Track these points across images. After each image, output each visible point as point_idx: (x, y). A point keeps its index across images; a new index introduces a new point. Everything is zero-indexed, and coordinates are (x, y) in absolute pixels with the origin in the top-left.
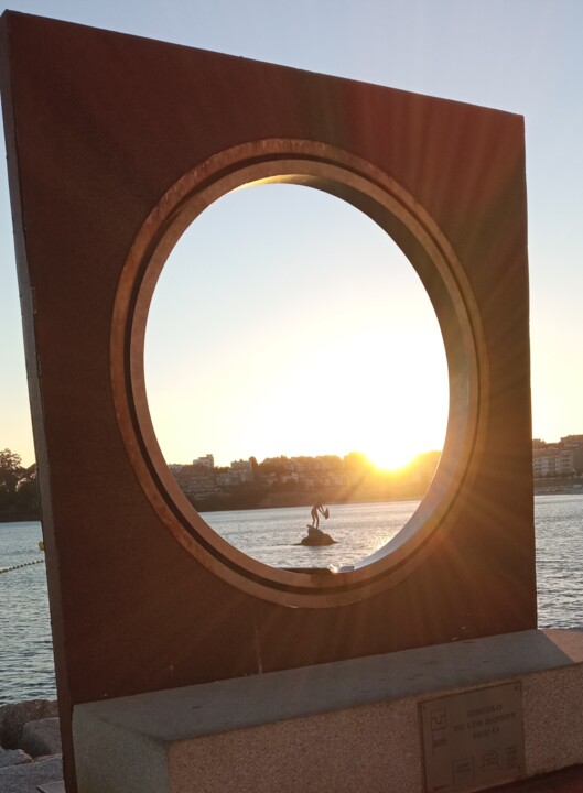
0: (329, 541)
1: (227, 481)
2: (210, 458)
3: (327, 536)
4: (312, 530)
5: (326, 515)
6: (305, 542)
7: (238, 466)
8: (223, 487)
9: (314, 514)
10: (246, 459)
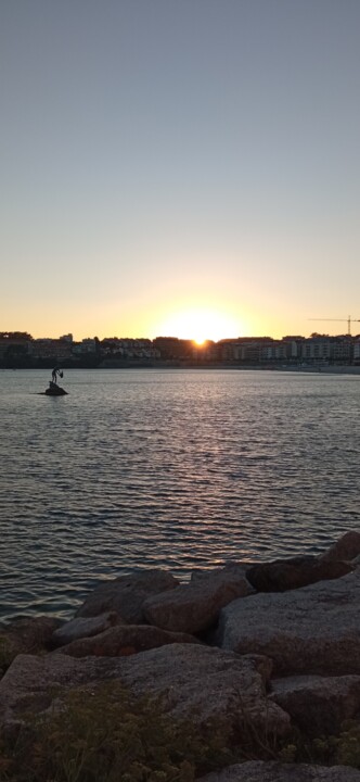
0: (62, 393)
1: (79, 350)
2: (70, 336)
3: (61, 389)
4: (52, 384)
5: (62, 375)
6: (48, 393)
7: (87, 342)
8: (76, 355)
9: (54, 374)
10: (92, 338)
